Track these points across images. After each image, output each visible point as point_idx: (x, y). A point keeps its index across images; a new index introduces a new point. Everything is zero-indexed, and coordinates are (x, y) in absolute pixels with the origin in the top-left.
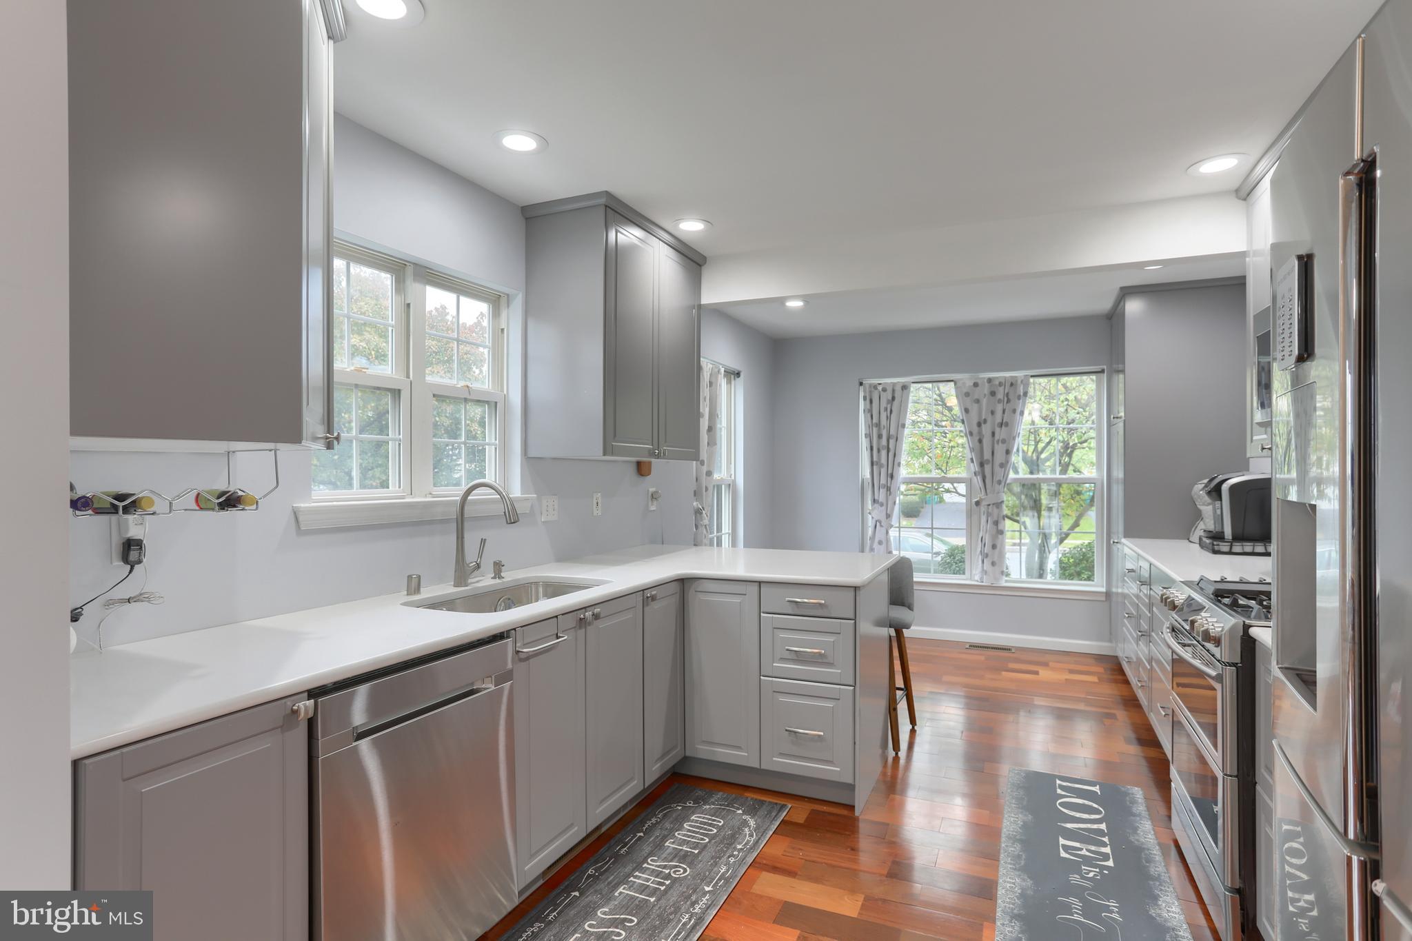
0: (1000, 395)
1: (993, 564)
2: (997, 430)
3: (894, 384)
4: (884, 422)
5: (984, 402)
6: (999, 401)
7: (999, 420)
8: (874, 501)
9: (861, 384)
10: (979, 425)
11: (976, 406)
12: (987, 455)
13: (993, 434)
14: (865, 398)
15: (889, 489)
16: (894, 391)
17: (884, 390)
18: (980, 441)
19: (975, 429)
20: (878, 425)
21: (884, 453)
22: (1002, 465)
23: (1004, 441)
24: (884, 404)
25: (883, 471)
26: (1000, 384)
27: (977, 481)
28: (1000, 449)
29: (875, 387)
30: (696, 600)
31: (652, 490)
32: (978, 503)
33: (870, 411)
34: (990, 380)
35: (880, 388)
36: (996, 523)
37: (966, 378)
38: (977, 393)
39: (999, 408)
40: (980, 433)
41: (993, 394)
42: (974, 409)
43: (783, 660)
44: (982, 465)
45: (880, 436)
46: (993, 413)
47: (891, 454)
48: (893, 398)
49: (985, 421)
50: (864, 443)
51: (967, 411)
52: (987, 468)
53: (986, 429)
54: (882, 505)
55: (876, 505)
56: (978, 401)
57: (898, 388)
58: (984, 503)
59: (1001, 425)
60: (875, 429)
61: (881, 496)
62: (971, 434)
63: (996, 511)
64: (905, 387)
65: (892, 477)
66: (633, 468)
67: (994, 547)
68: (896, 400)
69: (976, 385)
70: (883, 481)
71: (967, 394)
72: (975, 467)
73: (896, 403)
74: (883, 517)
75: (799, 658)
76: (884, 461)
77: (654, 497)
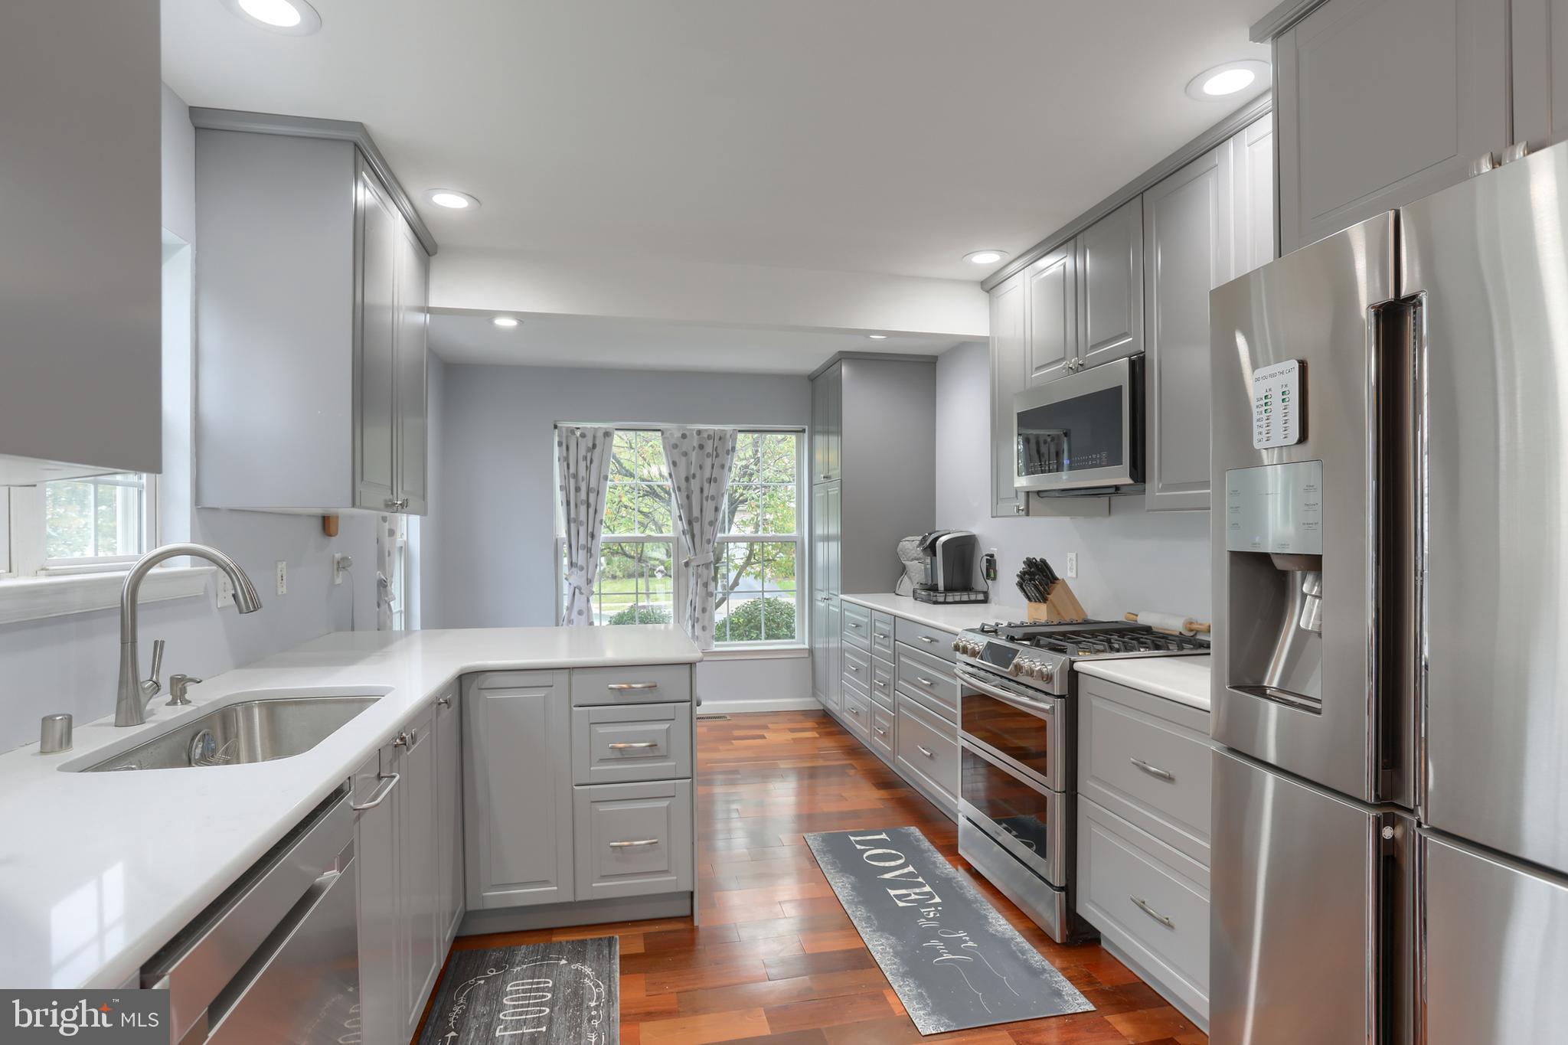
0: (709, 449)
1: (704, 628)
2: (706, 486)
3: (596, 429)
4: (582, 472)
5: (693, 456)
6: (708, 455)
7: (707, 475)
8: (572, 564)
9: (556, 427)
10: (687, 479)
11: (684, 459)
12: (696, 513)
13: (702, 490)
14: (560, 444)
15: (589, 550)
16: (594, 437)
17: (583, 436)
18: (688, 497)
19: (683, 484)
20: (575, 476)
21: (583, 508)
22: (712, 524)
23: (713, 498)
24: (582, 452)
25: (583, 530)
26: (709, 437)
27: (686, 540)
28: (709, 506)
29: (572, 431)
31: (338, 556)
32: (687, 564)
33: (567, 459)
34: (699, 432)
35: (578, 433)
36: (706, 585)
37: (674, 429)
38: (685, 446)
39: (708, 462)
40: (688, 488)
41: (701, 447)
42: (682, 462)
43: (603, 760)
44: (690, 523)
45: (578, 489)
46: (701, 467)
47: (591, 511)
48: (594, 446)
49: (694, 476)
50: (559, 496)
51: (675, 464)
52: (696, 526)
53: (695, 485)
54: (582, 569)
55: (573, 569)
56: (685, 454)
57: (600, 434)
58: (693, 564)
59: (710, 481)
60: (572, 481)
61: (581, 558)
62: (679, 489)
63: (705, 572)
64: (607, 434)
65: (593, 536)
66: (317, 525)
67: (704, 610)
68: (596, 447)
69: (684, 436)
70: (582, 541)
71: (675, 446)
72: (682, 525)
73: (597, 451)
74: (583, 583)
75: (625, 756)
76: (583, 517)
77: (342, 565)
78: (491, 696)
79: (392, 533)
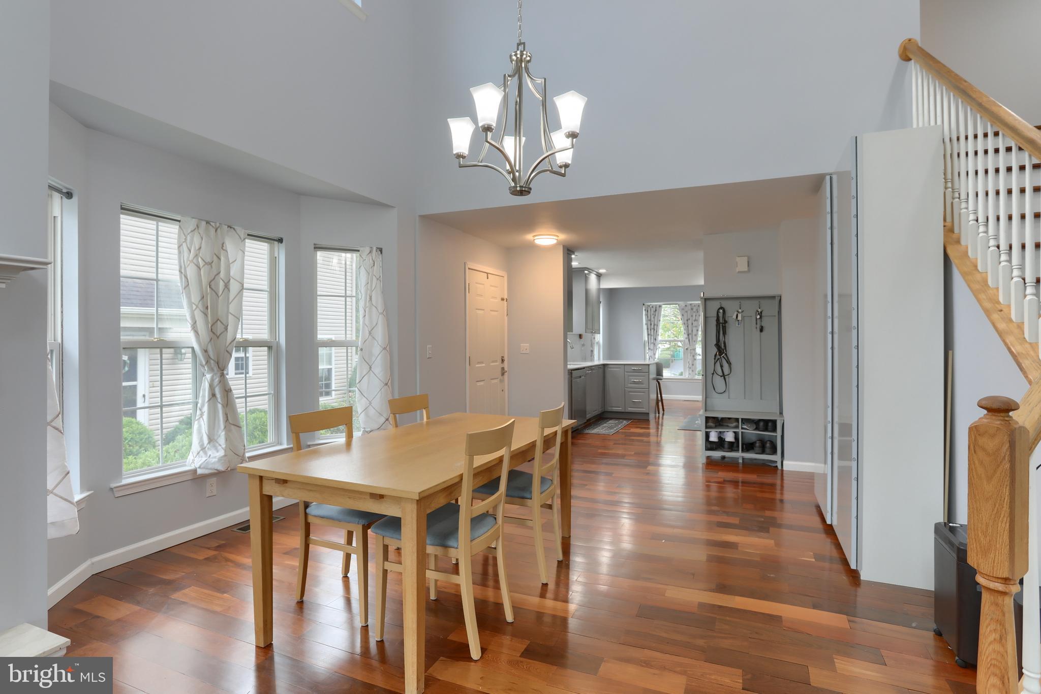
0: (694, 310)
1: (693, 371)
2: (694, 322)
3: (656, 305)
4: (652, 319)
5: (689, 312)
6: (694, 312)
7: (694, 319)
8: (649, 349)
9: (644, 305)
10: (687, 320)
11: (686, 313)
12: (690, 332)
13: (692, 324)
14: (645, 310)
15: (654, 344)
16: (656, 308)
17: (652, 307)
18: (688, 326)
19: (686, 322)
20: (650, 320)
21: (652, 330)
22: (695, 335)
23: (696, 327)
24: (652, 313)
25: (652, 337)
26: (695, 306)
27: (687, 341)
28: (694, 329)
29: (649, 306)
30: (608, 370)
31: (582, 343)
32: (687, 349)
33: (647, 315)
34: (691, 304)
35: (651, 306)
36: (694, 356)
37: (682, 303)
38: (686, 309)
39: (694, 315)
40: (688, 323)
41: (692, 309)
42: (685, 315)
43: (631, 384)
44: (688, 335)
45: (651, 324)
46: (692, 316)
47: (655, 332)
48: (656, 310)
49: (689, 319)
50: (645, 327)
51: (683, 315)
52: (690, 336)
53: (690, 322)
54: (652, 350)
55: (650, 350)
56: (686, 312)
57: (658, 307)
58: (689, 349)
59: (695, 320)
60: (649, 322)
61: (652, 346)
62: (684, 324)
63: (693, 352)
64: (660, 306)
65: (656, 339)
66: (578, 336)
67: (693, 365)
68: (657, 310)
69: (686, 306)
70: (652, 341)
71: (683, 309)
72: (686, 336)
73: (657, 312)
74: (652, 354)
75: (635, 383)
76: (652, 333)
77: (583, 345)
78: (609, 369)
79: (594, 338)
